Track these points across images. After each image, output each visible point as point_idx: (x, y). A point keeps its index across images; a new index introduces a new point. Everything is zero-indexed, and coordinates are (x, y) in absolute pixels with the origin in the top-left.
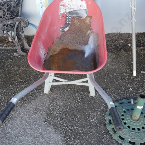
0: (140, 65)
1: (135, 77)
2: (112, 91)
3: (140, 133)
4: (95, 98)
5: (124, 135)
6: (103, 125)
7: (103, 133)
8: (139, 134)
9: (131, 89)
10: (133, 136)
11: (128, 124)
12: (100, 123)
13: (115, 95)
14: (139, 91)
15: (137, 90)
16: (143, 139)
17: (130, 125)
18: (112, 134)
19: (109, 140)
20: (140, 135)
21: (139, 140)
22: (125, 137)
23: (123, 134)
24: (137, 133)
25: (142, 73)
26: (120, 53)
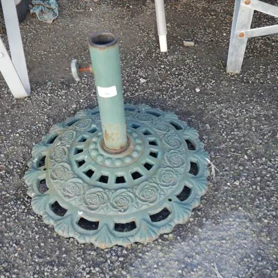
0: (187, 31)
1: (166, 53)
2: (87, 85)
3: (119, 191)
4: (27, 103)
5: (67, 200)
6: (17, 173)
7: (8, 195)
8: (115, 195)
9: (142, 81)
10: (94, 201)
11: (90, 163)
12: (11, 168)
13: (90, 95)
14: (165, 86)
15: (161, 83)
16: (125, 210)
17: (93, 165)
18: (35, 197)
19: (17, 218)
20: (118, 198)
21: (111, 213)
22: (71, 205)
23: (65, 196)
24: (109, 190)
25: (187, 47)
26: (143, 6)
